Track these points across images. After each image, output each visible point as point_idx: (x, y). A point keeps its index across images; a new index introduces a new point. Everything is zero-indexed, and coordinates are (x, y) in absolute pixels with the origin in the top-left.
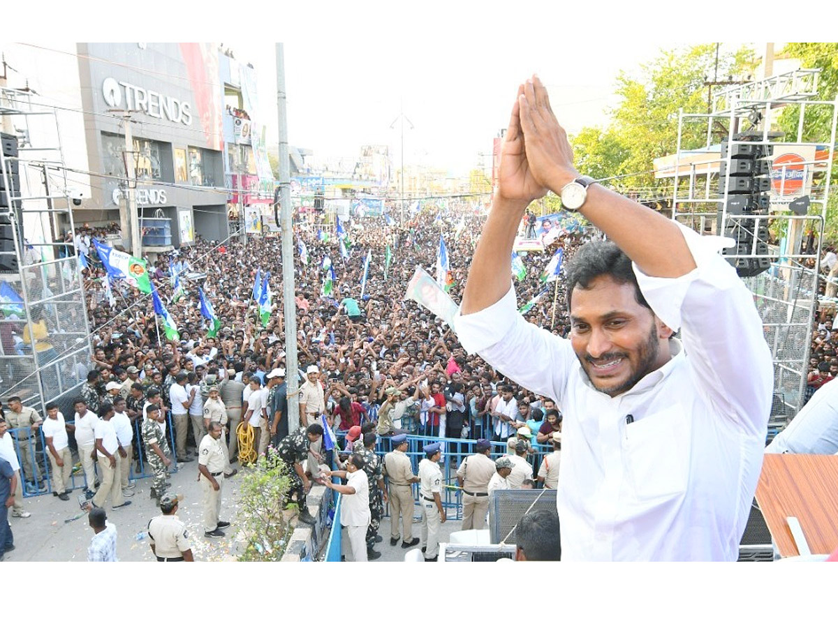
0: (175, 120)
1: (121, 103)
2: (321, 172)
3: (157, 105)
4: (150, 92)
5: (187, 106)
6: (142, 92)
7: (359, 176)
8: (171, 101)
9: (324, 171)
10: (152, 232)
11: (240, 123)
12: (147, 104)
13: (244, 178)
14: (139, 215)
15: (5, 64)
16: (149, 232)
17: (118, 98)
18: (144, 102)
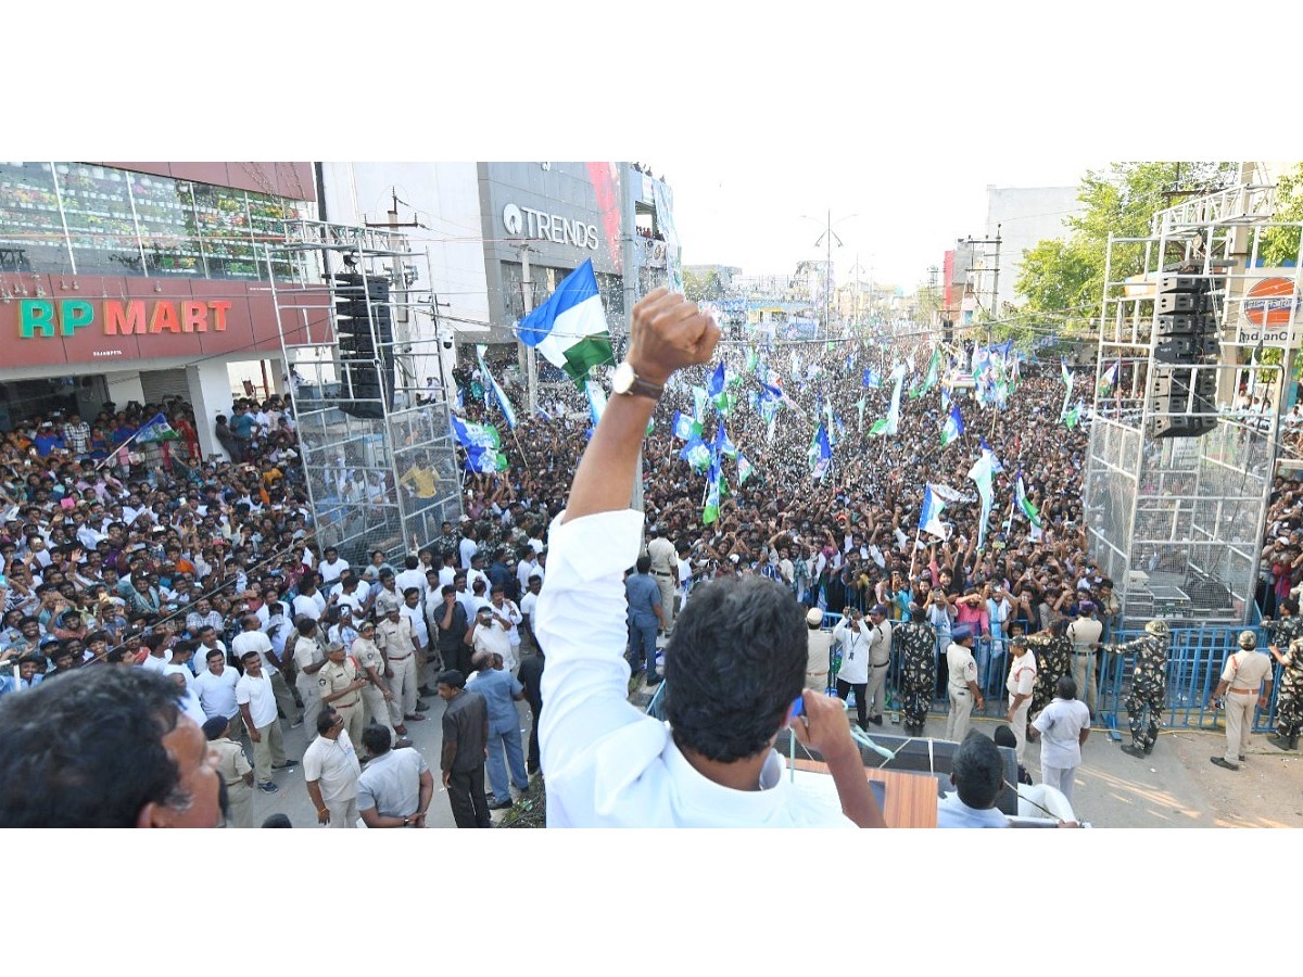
0: (580, 245)
1: (522, 230)
2: (750, 293)
3: (560, 229)
4: (553, 217)
5: (593, 230)
6: (545, 218)
7: (790, 297)
8: (576, 224)
9: (752, 292)
11: (653, 244)
15: (395, 199)
17: (519, 226)
18: (546, 228)
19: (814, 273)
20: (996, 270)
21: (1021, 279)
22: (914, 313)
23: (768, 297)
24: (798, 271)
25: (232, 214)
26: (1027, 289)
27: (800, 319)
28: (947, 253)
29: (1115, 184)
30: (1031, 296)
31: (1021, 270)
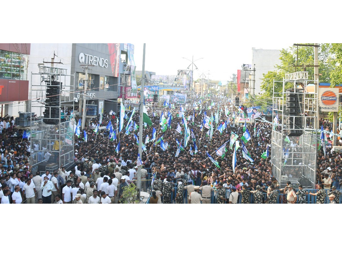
0: (102, 66)
1: (84, 61)
2: (158, 82)
3: (96, 61)
4: (94, 57)
5: (106, 61)
6: (92, 57)
7: (175, 85)
8: (101, 59)
9: (159, 82)
10: (90, 110)
11: (126, 66)
12: (93, 61)
13: (125, 88)
14: (86, 103)
15: (54, 54)
16: (89, 110)
17: (83, 60)
18: (92, 61)
19: (185, 75)
20: (254, 80)
21: (263, 84)
22: (226, 92)
23: (166, 85)
24: (179, 74)
25: (8, 59)
26: (265, 87)
27: (179, 94)
28: (238, 70)
29: (292, 54)
30: (266, 90)
31: (262, 81)
